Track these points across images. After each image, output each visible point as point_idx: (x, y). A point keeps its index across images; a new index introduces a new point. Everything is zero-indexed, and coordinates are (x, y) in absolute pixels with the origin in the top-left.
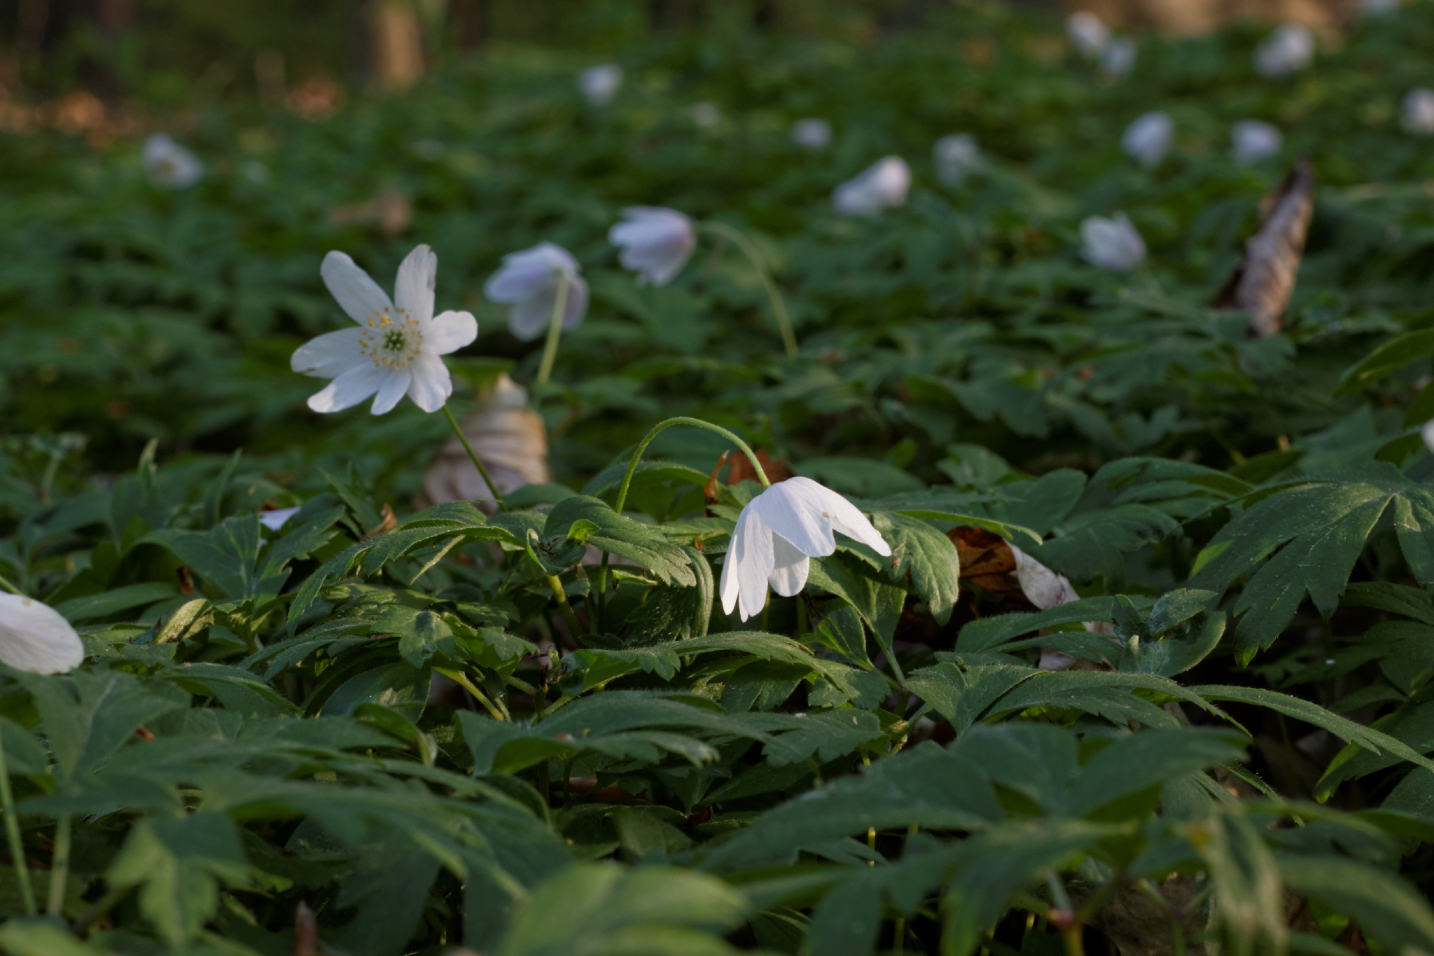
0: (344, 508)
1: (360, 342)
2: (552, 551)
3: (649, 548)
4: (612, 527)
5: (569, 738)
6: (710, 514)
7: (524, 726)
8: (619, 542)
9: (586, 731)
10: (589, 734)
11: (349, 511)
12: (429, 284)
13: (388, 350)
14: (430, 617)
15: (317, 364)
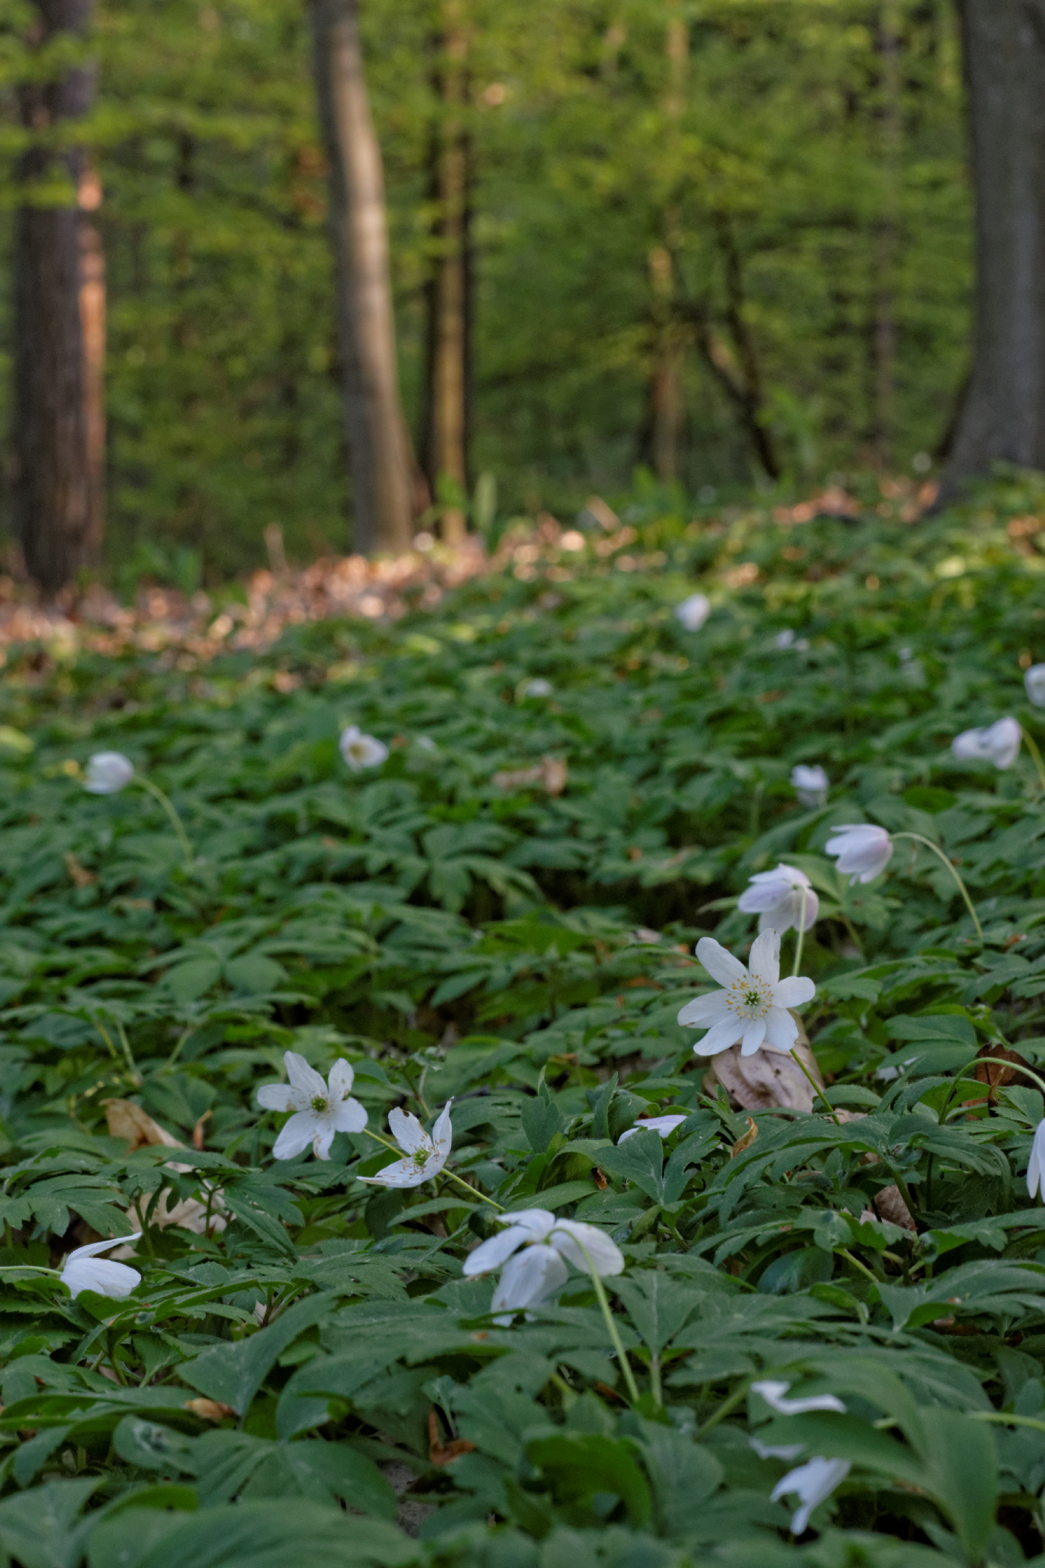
0: (719, 1121)
1: (727, 1001)
2: (896, 1155)
3: (967, 1150)
4: (938, 1136)
5: (958, 1301)
6: (993, 1114)
7: (920, 1292)
8: (944, 1147)
9: (968, 1295)
10: (970, 1297)
11: (723, 1123)
12: (775, 957)
13: (748, 1006)
14: (832, 1215)
15: (696, 1019)
